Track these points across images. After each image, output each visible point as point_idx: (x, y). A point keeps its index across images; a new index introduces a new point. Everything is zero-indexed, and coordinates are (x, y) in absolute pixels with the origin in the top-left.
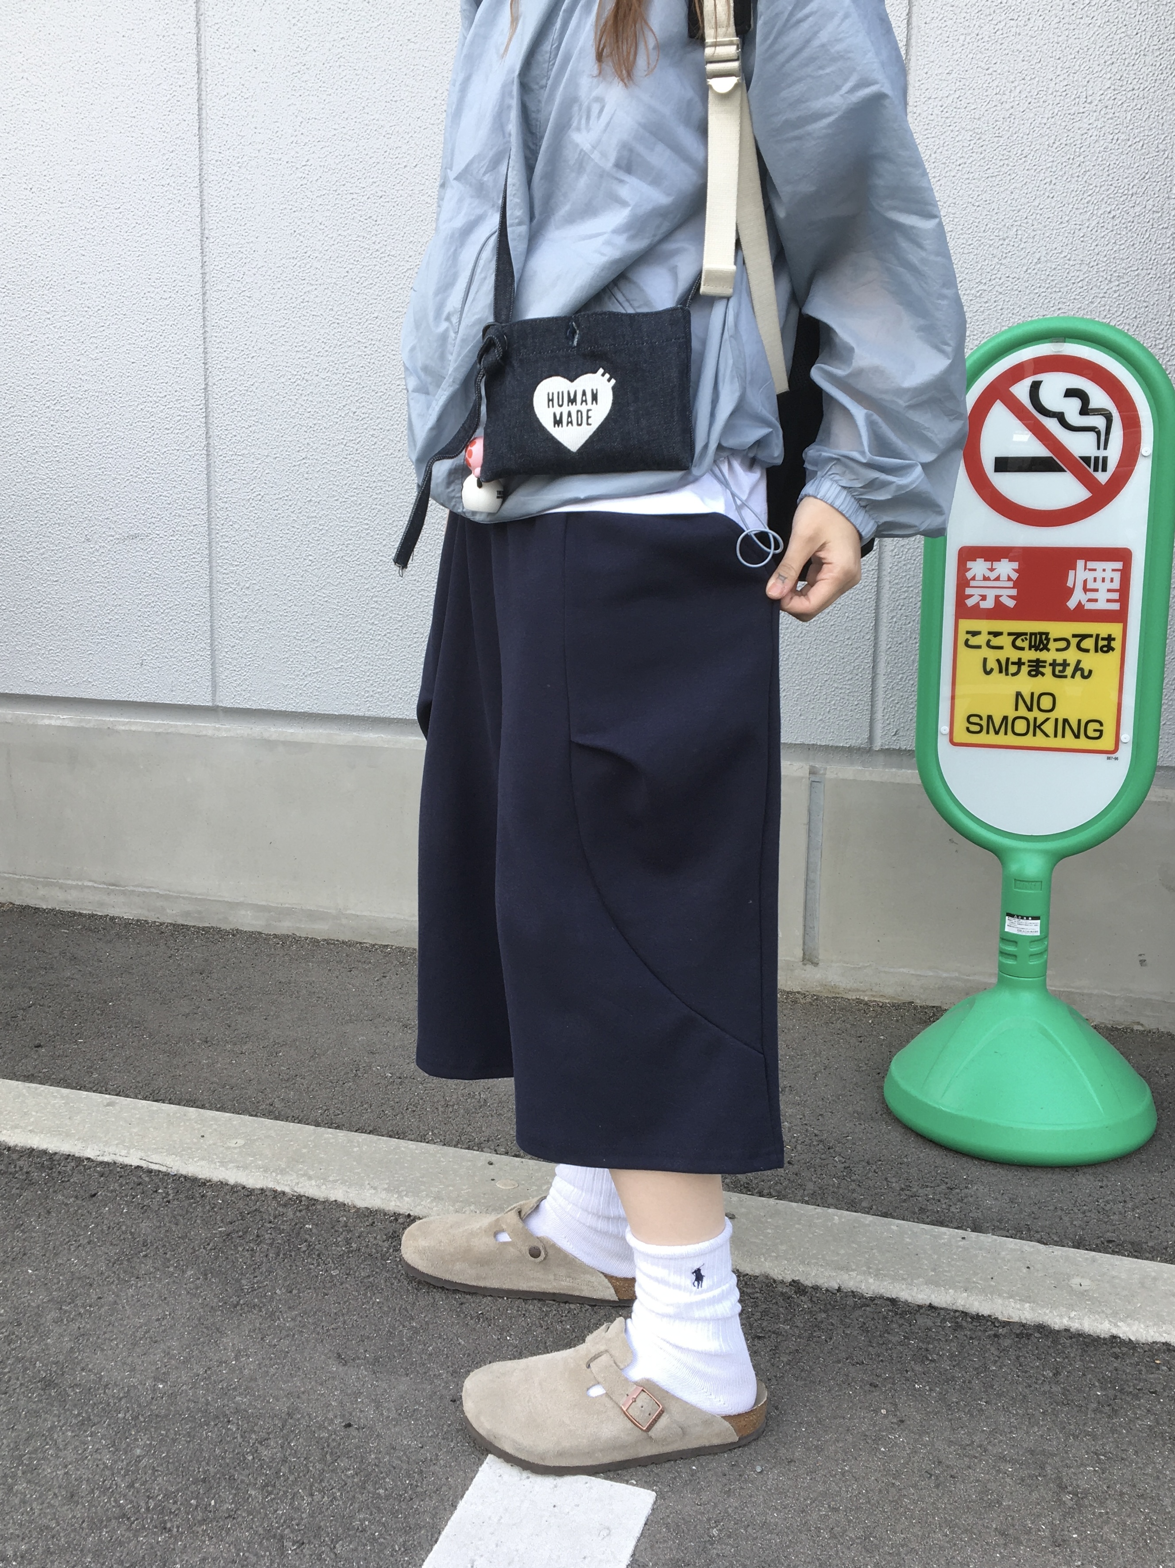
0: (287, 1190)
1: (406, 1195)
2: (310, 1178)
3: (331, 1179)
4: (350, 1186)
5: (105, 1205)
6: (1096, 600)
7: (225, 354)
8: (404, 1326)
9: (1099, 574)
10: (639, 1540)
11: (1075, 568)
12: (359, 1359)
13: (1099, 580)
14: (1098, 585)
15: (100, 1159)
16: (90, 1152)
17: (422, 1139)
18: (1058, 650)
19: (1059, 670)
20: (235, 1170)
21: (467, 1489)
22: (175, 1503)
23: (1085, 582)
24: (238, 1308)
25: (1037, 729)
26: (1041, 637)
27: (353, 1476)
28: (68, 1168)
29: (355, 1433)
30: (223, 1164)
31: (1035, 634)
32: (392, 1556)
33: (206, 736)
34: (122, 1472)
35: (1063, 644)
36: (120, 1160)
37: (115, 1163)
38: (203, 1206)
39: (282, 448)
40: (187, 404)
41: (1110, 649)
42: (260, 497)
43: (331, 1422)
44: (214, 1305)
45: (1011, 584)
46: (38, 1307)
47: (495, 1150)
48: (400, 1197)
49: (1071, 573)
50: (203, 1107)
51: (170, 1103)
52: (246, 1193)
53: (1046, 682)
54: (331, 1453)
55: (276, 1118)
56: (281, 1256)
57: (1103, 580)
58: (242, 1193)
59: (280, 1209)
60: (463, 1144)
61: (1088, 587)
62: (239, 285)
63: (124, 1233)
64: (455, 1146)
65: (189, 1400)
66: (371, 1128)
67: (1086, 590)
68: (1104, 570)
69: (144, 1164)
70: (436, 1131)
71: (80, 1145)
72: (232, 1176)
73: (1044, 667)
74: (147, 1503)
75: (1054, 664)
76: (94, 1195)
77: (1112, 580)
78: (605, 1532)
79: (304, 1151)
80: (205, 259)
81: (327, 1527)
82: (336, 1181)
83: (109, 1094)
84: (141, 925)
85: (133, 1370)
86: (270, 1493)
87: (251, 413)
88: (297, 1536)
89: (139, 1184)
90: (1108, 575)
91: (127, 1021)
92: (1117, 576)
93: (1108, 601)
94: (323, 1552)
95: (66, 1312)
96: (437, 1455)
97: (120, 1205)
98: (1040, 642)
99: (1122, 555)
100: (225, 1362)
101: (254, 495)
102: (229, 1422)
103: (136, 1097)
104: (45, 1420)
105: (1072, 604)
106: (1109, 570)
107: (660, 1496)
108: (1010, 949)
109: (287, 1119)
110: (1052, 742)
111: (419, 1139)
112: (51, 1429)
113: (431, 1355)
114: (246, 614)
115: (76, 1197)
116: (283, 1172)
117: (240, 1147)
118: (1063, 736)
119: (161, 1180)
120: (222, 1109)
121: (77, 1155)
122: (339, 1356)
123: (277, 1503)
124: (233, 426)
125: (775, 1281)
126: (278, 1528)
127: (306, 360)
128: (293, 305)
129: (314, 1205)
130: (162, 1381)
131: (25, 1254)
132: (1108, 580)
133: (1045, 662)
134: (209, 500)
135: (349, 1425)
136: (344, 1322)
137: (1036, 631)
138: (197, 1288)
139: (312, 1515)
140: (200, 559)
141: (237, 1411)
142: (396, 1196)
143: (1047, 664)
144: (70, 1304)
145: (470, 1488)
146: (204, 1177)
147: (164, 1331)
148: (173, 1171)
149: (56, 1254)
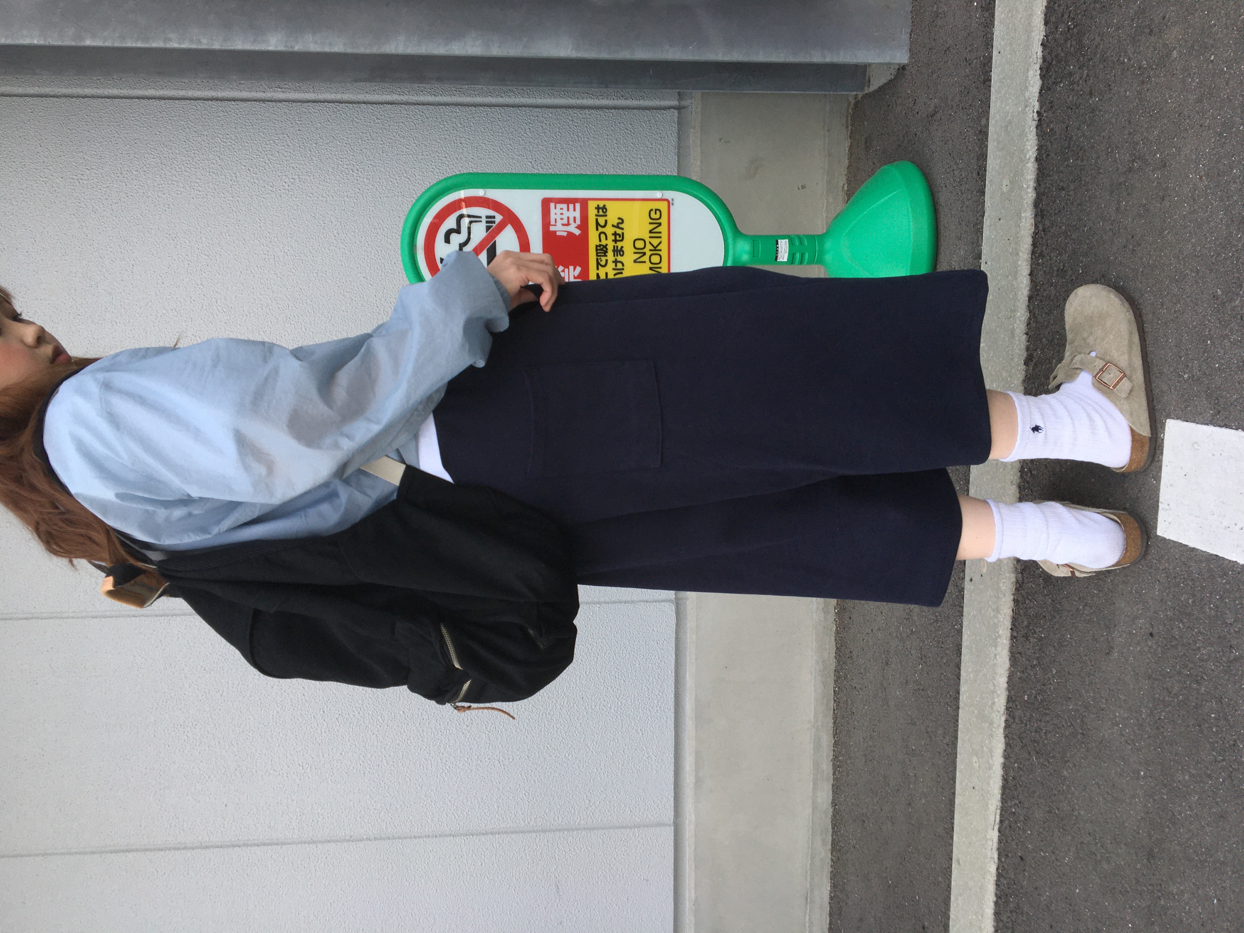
0: (1003, 719)
1: (998, 632)
2: (994, 703)
3: (992, 688)
4: (996, 673)
5: (1027, 847)
6: (575, 218)
7: (429, 821)
8: (1083, 614)
9: (558, 217)
10: (1198, 423)
11: (555, 232)
12: (1108, 639)
13: (562, 216)
14: (565, 217)
15: (996, 860)
16: (992, 868)
17: (960, 632)
18: (606, 239)
19: (618, 237)
20: (994, 758)
21: (1181, 543)
22: (1217, 742)
23: (563, 225)
24: (1085, 732)
25: (658, 248)
26: (599, 250)
27: (1183, 623)
28: (1005, 882)
29: (1155, 628)
30: (990, 768)
31: (597, 253)
32: (1230, 583)
33: (695, 831)
34: (1202, 785)
35: (603, 236)
36: (995, 845)
37: (998, 849)
38: (1021, 776)
39: (493, 778)
40: (464, 849)
41: (604, 208)
42: (527, 794)
43: (1150, 647)
44: (1084, 750)
45: (566, 270)
46: (1100, 878)
47: (963, 579)
48: (999, 636)
49: (558, 234)
50: (954, 794)
51: (954, 818)
52: (1009, 748)
53: (627, 245)
54: (1171, 642)
55: (956, 738)
56: (1047, 712)
57: (562, 214)
58: (1009, 750)
59: (1017, 720)
60: (961, 602)
61: (566, 223)
62: (383, 813)
63: (1044, 828)
64: (962, 607)
65: (1149, 751)
66: (957, 669)
67: (568, 224)
68: (556, 214)
69: (997, 827)
70: (954, 623)
71: (989, 877)
72: (998, 760)
73: (617, 247)
74: (1219, 762)
75: (615, 241)
76: (1022, 858)
77: (562, 209)
78: (1196, 446)
79: (976, 712)
80: (365, 837)
81: (1218, 632)
82: (994, 685)
83: (951, 865)
84: (834, 876)
85: (1134, 796)
86: (1202, 678)
87: (469, 802)
88: (1227, 652)
89: (1010, 827)
90: (558, 211)
91: (901, 866)
92: (559, 206)
93: (574, 210)
94: (1234, 631)
95: (1102, 857)
96: (1163, 569)
97: (1026, 837)
98: (602, 250)
99: (546, 203)
100: (1121, 732)
101: (525, 798)
102: (1159, 719)
103: (952, 845)
104: (1175, 851)
105: (577, 232)
106: (555, 212)
107: (1169, 416)
108: (798, 256)
109: (956, 731)
110: (664, 239)
111: (960, 634)
112: (1179, 844)
113: (1099, 591)
114: (608, 802)
115: (1024, 871)
116: (991, 723)
117: (978, 759)
118: (660, 233)
119: (1006, 812)
120: (954, 779)
121: (995, 878)
122: (1108, 654)
123: (1208, 671)
124: (479, 815)
125: (1026, 376)
126: (1223, 666)
127: (433, 762)
128: (395, 772)
129: (1011, 698)
130: (1139, 773)
131: (1067, 898)
132: (562, 211)
133: (614, 246)
134: (529, 832)
135: (1151, 634)
136: (1086, 655)
137: (595, 253)
138: (1075, 765)
139: (1211, 645)
140: (571, 838)
141: (1151, 714)
142: (999, 640)
143: (616, 245)
144: (1096, 855)
145: (1180, 542)
146: (1001, 781)
147: (1106, 781)
148: (999, 804)
149: (1064, 875)
